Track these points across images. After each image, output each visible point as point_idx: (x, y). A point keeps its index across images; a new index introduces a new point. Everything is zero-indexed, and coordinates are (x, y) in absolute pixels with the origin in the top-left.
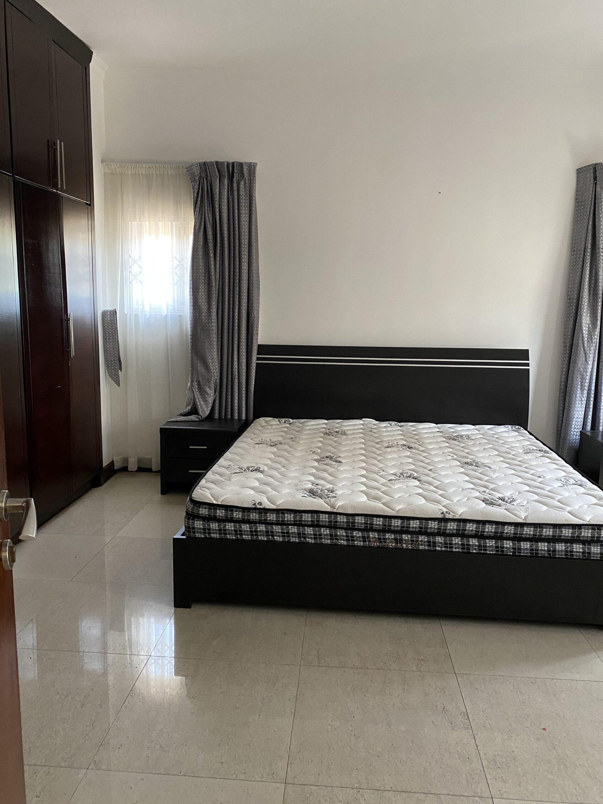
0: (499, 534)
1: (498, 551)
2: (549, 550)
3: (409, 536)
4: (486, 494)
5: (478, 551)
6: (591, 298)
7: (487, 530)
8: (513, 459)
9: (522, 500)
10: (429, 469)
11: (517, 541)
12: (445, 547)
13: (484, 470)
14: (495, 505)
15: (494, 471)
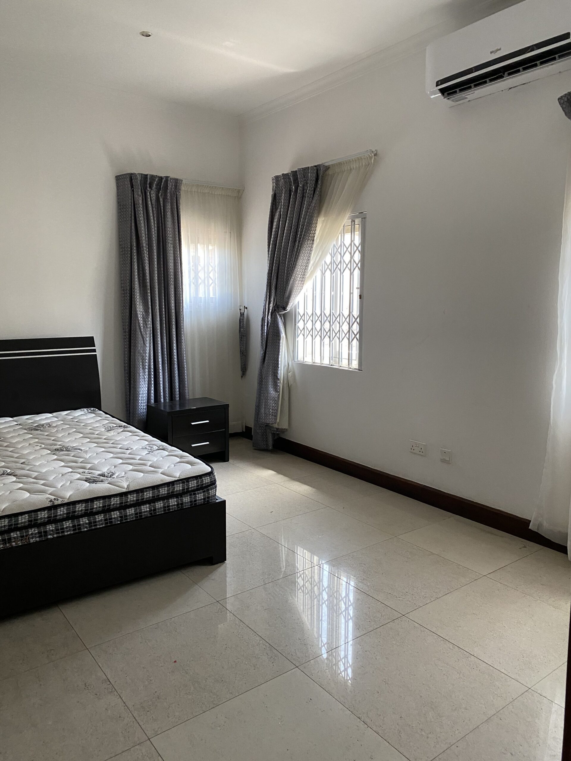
0: (107, 507)
1: (107, 523)
2: (150, 510)
3: (18, 533)
4: (86, 474)
5: (89, 529)
6: (141, 289)
7: (95, 506)
8: (98, 438)
9: (120, 473)
10: (21, 462)
11: (123, 510)
12: (57, 533)
13: (76, 453)
14: (97, 482)
15: (86, 452)
